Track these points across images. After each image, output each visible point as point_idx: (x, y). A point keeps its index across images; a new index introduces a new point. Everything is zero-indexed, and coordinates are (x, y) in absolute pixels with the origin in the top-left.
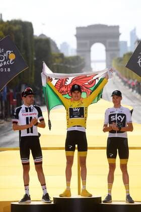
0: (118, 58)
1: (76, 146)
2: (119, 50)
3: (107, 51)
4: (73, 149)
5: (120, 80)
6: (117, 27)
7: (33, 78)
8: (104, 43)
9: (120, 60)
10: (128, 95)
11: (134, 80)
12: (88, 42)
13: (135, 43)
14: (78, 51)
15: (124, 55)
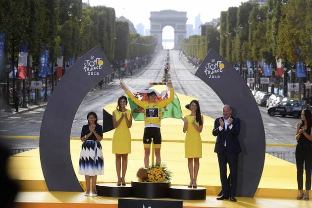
0: (185, 40)
1: (152, 139)
2: (186, 32)
3: (175, 32)
4: (150, 142)
5: (186, 58)
6: (185, 13)
7: (113, 55)
8: (174, 26)
9: (187, 41)
10: (192, 71)
11: (198, 58)
12: (160, 24)
13: (200, 27)
14: (151, 32)
15: (190, 37)
